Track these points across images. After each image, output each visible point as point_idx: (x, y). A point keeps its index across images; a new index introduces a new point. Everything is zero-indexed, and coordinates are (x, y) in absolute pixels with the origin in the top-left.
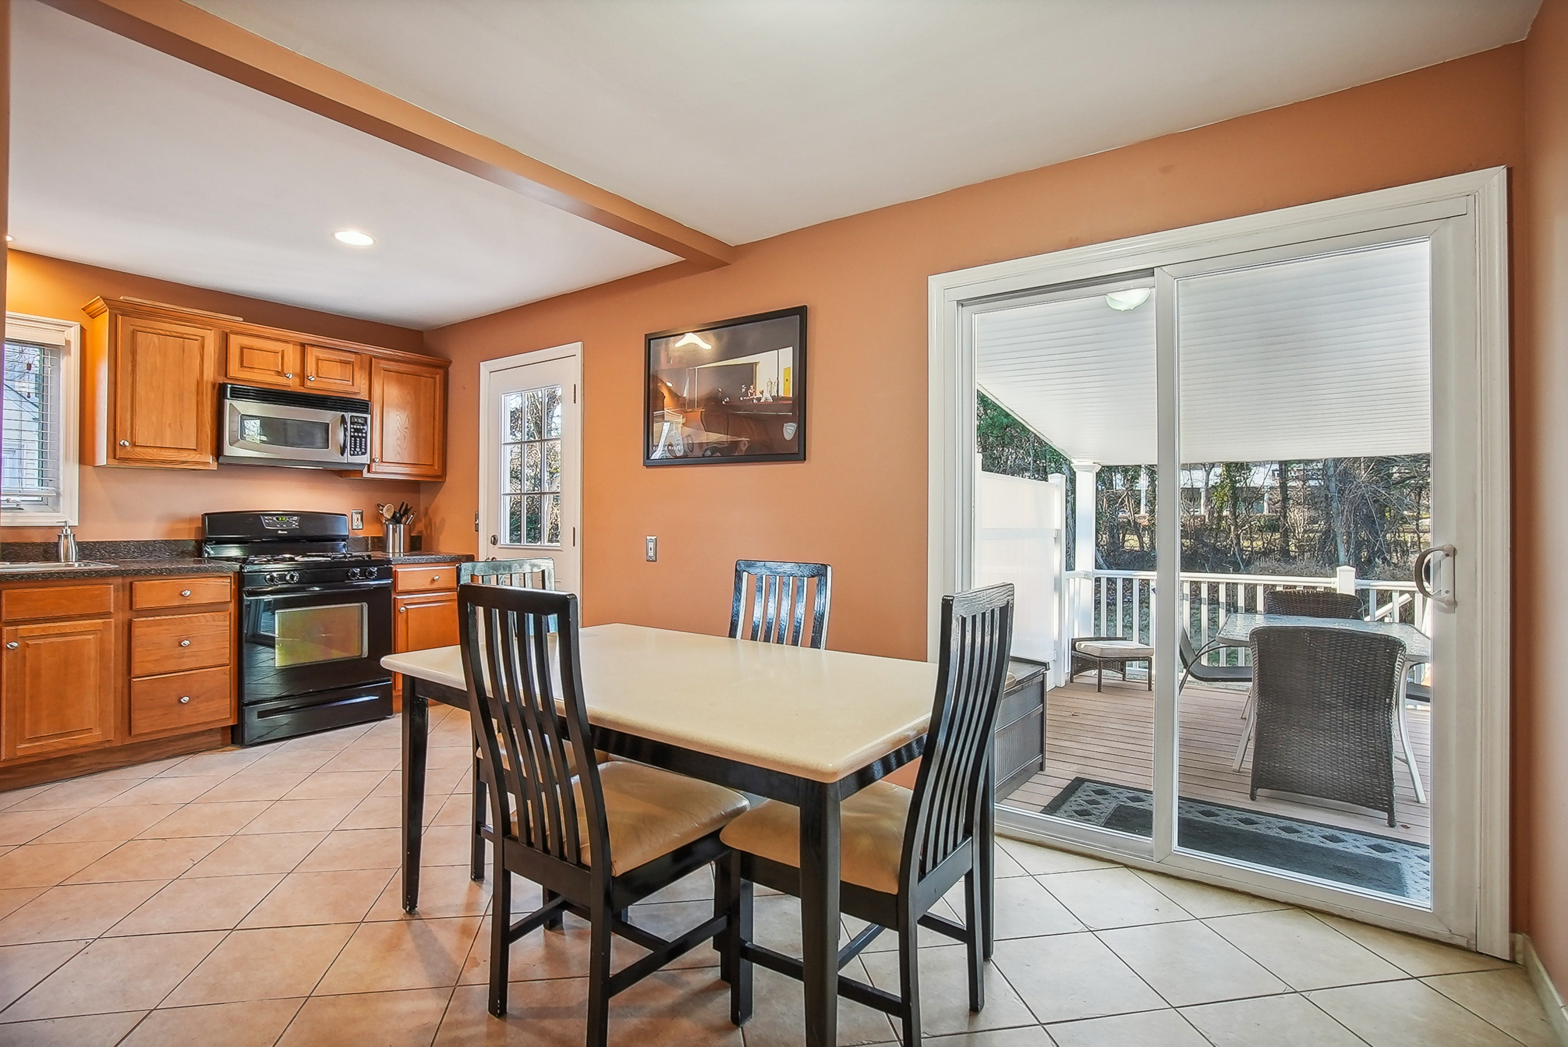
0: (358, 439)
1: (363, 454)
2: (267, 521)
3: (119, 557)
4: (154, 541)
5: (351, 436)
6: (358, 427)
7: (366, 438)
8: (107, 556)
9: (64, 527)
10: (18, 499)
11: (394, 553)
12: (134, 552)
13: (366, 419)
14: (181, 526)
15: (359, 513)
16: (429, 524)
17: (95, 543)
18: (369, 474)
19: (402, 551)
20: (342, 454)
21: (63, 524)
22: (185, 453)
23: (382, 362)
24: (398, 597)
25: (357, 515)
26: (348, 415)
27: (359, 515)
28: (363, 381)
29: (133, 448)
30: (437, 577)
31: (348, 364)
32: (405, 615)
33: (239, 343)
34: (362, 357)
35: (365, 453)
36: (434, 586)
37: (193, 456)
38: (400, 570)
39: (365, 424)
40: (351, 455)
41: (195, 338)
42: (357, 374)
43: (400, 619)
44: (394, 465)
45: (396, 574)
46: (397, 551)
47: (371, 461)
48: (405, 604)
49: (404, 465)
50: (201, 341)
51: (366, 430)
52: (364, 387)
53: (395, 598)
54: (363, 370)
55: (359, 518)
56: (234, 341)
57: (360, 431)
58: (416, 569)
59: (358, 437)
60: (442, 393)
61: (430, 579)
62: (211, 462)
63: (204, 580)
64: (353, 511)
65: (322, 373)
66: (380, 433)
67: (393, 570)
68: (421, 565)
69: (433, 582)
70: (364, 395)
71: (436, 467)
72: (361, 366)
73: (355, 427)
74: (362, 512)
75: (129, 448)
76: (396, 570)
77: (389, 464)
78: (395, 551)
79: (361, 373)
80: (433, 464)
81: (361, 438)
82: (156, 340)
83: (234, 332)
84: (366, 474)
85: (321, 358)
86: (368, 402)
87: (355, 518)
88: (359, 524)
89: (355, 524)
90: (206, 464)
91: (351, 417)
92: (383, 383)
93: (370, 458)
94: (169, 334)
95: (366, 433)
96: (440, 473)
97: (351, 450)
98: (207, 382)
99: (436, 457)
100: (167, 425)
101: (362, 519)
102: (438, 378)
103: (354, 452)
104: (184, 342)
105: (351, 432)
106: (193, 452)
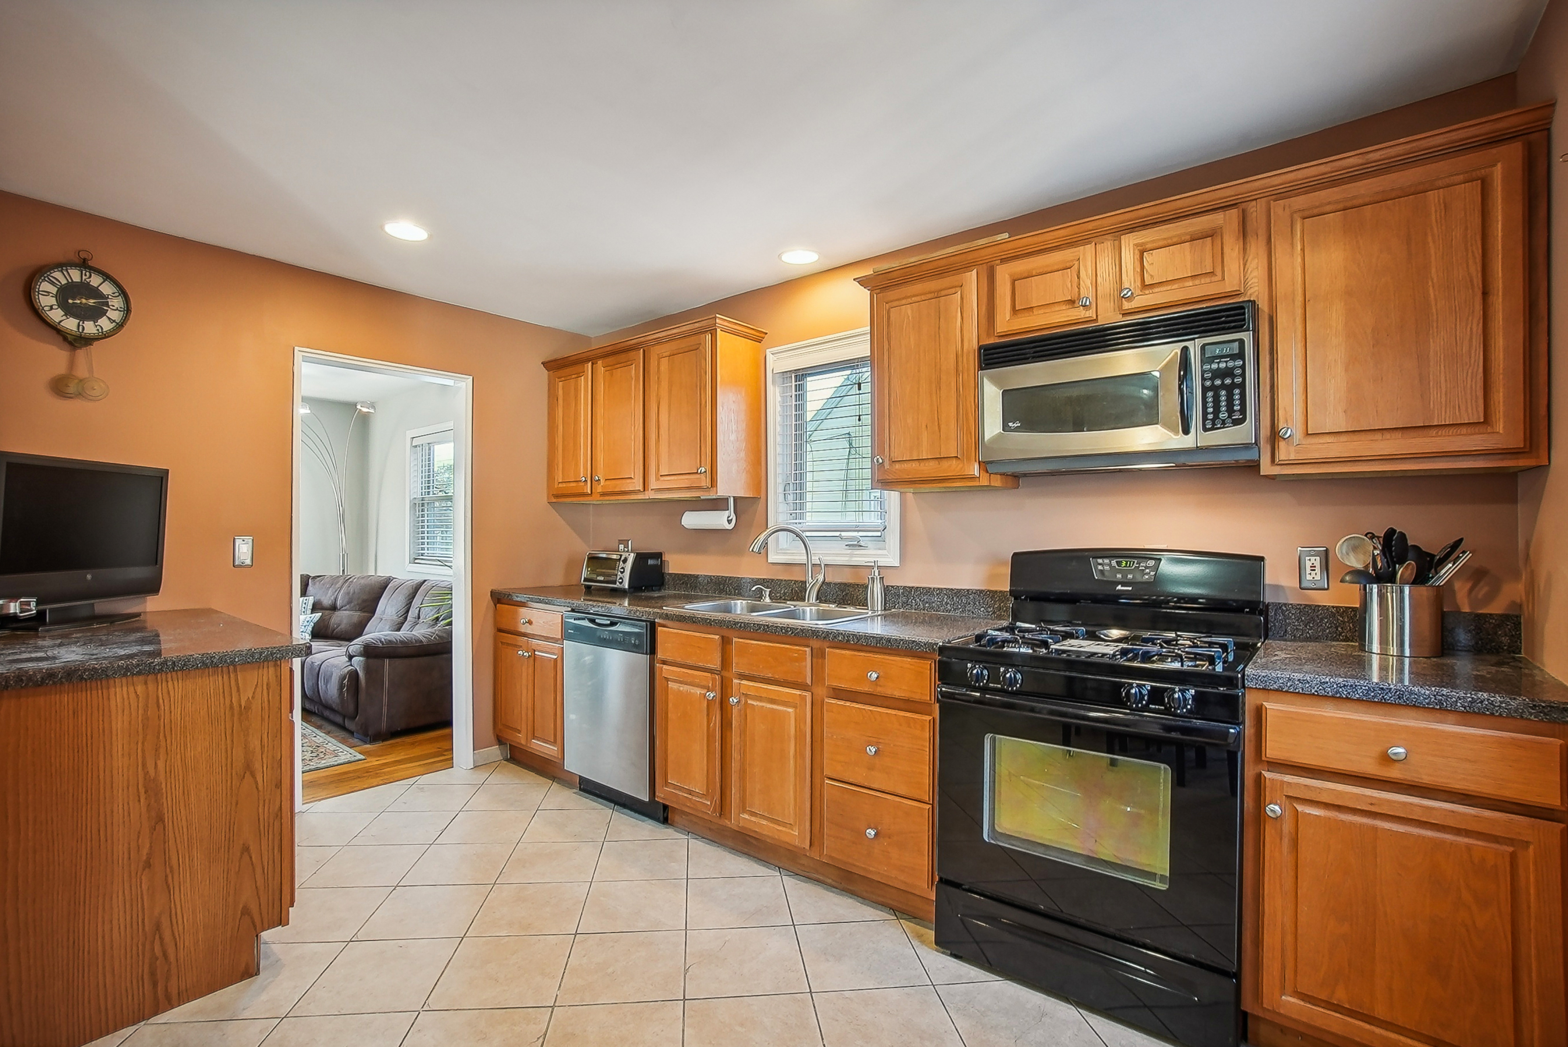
0: (1223, 393)
1: (1237, 422)
2: (1100, 567)
5: (1205, 390)
6: (1222, 365)
7: (1242, 386)
10: (857, 534)
11: (1384, 653)
13: (1241, 342)
15: (1317, 554)
16: (1531, 587)
18: (1274, 467)
19: (1408, 654)
20: (1186, 431)
21: (875, 564)
22: (945, 464)
23: (1300, 201)
24: (1267, 775)
25: (1313, 558)
26: (1194, 346)
27: (1318, 558)
28: (1252, 264)
29: (890, 465)
30: (1401, 750)
31: (1210, 237)
32: (1287, 827)
33: (1011, 276)
34: (1244, 211)
35: (1243, 420)
36: (1394, 773)
37: (952, 468)
38: (1272, 706)
39: (1241, 355)
40: (1205, 429)
41: (953, 290)
42: (1232, 251)
43: (1269, 832)
44: (1343, 438)
45: (1259, 712)
46: (1393, 650)
47: (1275, 436)
48: (1287, 797)
49: (1378, 436)
50: (959, 292)
51: (1243, 367)
52: (1252, 276)
53: (1259, 775)
54: (1252, 240)
55: (1317, 564)
56: (1003, 274)
57: (1228, 373)
58: (1330, 712)
59: (1223, 386)
60: (1518, 210)
61: (1377, 750)
62: (977, 474)
63: (898, 658)
64: (1299, 548)
65: (1152, 276)
66: (1301, 368)
67: (1251, 700)
68: (1349, 705)
69: (1386, 759)
70: (1256, 291)
71: (1500, 427)
72: (1244, 233)
73: (1215, 366)
74: (1327, 551)
75: (887, 466)
76: (1258, 702)
77: (1329, 439)
78: (1387, 650)
79: (1245, 249)
80: (1487, 420)
81: (1230, 389)
82: (909, 312)
83: (1003, 261)
84: (1266, 468)
85: (1149, 246)
86: (1263, 305)
87: (1308, 564)
88: (1318, 577)
89: (1309, 577)
90: (973, 478)
91: (1203, 348)
92: (1303, 250)
93: (1265, 432)
94: (923, 297)
95: (1243, 375)
96: (1517, 441)
97: (1205, 419)
98: (968, 353)
99: (1499, 396)
100: (924, 427)
101: (1326, 566)
102: (1498, 172)
103: (1211, 423)
104: (939, 302)
105: (1204, 379)
106: (954, 461)
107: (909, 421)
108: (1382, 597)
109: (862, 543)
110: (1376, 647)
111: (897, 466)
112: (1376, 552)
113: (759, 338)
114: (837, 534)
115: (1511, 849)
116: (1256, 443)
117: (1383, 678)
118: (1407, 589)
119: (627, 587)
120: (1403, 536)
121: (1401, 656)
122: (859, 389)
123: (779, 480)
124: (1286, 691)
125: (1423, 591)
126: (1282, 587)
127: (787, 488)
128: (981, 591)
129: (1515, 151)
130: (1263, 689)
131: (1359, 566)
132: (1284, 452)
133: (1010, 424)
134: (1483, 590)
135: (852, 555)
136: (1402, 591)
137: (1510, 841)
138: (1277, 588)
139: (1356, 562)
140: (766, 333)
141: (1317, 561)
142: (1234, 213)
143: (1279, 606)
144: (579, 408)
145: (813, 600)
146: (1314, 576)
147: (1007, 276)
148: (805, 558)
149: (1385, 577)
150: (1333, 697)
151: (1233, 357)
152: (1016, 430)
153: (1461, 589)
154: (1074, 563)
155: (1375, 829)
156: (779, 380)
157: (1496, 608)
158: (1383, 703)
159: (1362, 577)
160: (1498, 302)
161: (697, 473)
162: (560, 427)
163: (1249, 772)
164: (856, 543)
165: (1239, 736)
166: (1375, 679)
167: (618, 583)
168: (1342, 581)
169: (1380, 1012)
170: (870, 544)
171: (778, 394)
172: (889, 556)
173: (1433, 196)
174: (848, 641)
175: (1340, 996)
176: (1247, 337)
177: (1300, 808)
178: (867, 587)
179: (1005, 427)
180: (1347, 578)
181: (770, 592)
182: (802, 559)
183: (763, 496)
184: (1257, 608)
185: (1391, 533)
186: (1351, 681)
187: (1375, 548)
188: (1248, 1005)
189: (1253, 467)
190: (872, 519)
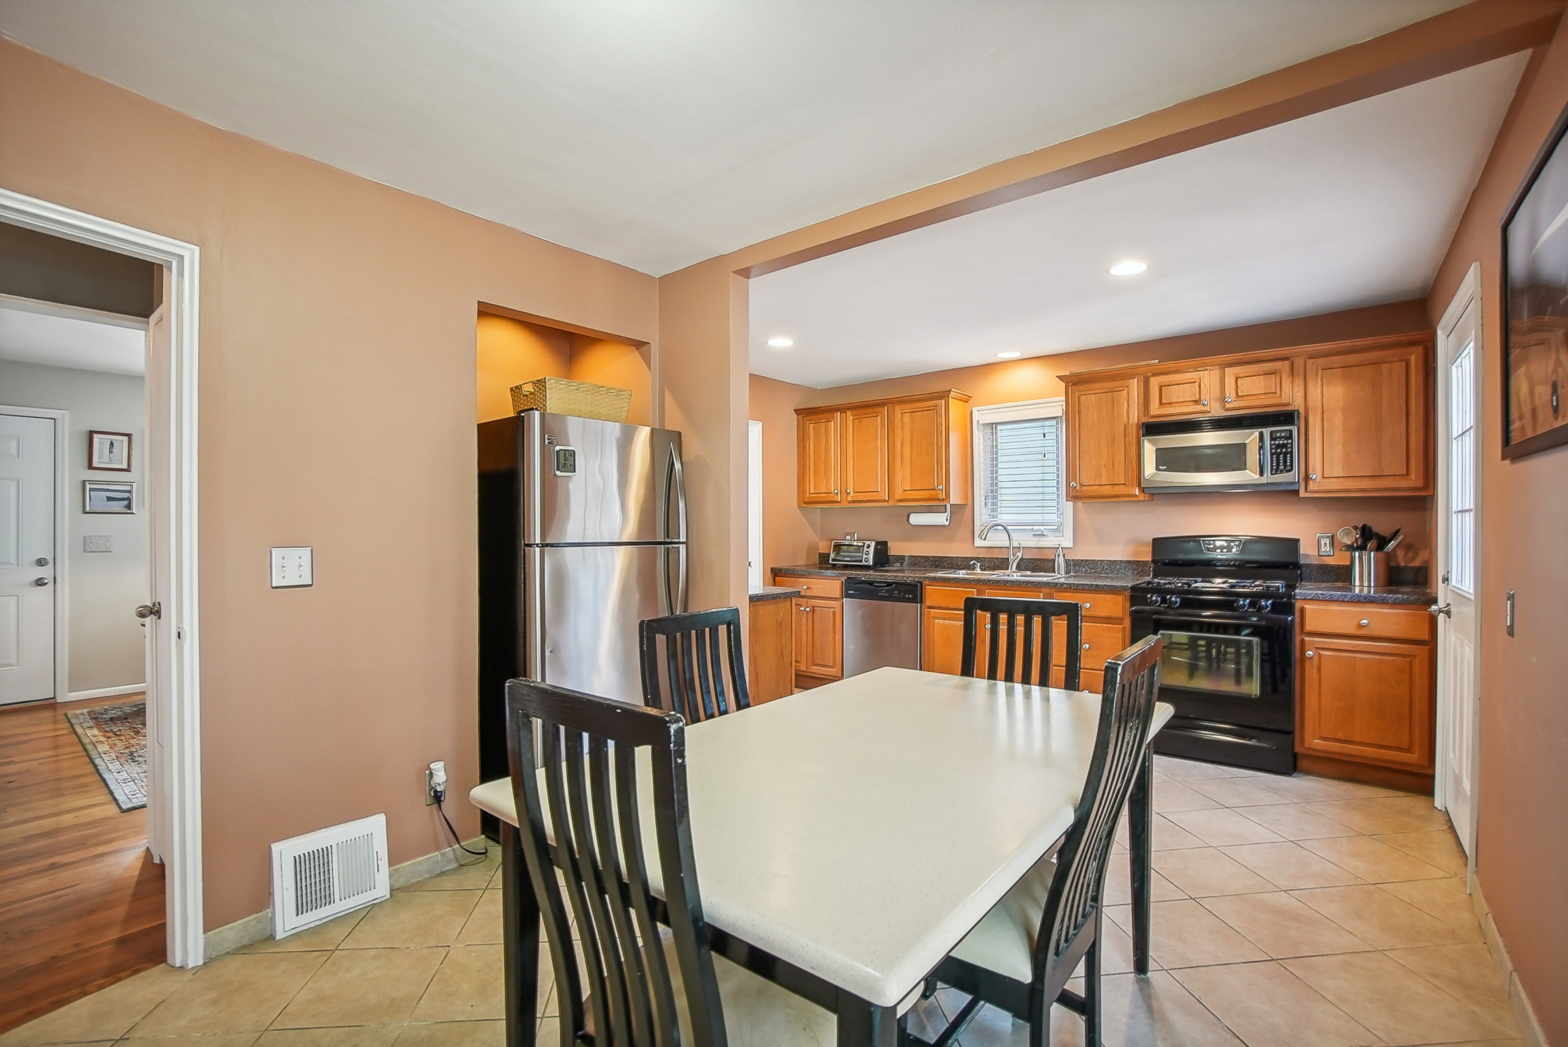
0: (1281, 456)
1: (1288, 471)
2: (1206, 546)
3: (1097, 572)
4: (1121, 561)
5: (1272, 454)
6: (1281, 442)
7: (1291, 453)
8: (1089, 571)
9: (1058, 548)
10: (1042, 528)
11: (1361, 585)
12: (1106, 569)
13: (1291, 431)
14: (1143, 548)
15: (1328, 537)
17: (1082, 561)
18: (1306, 494)
19: (1372, 585)
20: (1262, 474)
21: (1058, 546)
22: (1117, 488)
23: (1321, 361)
24: (1306, 639)
25: (1325, 540)
26: (1267, 431)
27: (1328, 540)
28: (1296, 389)
29: (1081, 487)
30: (1366, 621)
31: (1273, 373)
32: (1316, 661)
33: (1159, 383)
34: (1292, 362)
35: (1291, 470)
36: (1363, 632)
37: (1123, 490)
38: (1308, 607)
39: (1291, 437)
40: (1272, 474)
41: (1122, 389)
42: (1286, 383)
43: (1307, 664)
44: (1342, 479)
45: (1302, 610)
46: (1366, 584)
47: (1307, 478)
48: (1316, 648)
49: (1358, 479)
50: (1126, 390)
51: (1292, 443)
52: (1297, 395)
53: (1303, 639)
54: (1296, 377)
55: (1328, 542)
56: (1154, 382)
57: (1284, 446)
58: (1335, 607)
59: (1281, 453)
60: (1421, 378)
61: (1357, 622)
62: (1137, 494)
63: (1102, 595)
64: (1318, 535)
65: (1242, 392)
66: (1321, 443)
67: (1298, 605)
68: (1343, 604)
69: (1361, 626)
70: (1298, 404)
71: (1413, 477)
72: (1292, 372)
73: (1277, 442)
74: (1333, 536)
75: (1078, 488)
76: (1302, 606)
77: (1335, 480)
78: (1363, 584)
79: (1292, 381)
80: (1408, 473)
81: (1285, 454)
82: (1093, 399)
83: (1154, 375)
84: (1302, 494)
85: (1241, 375)
86: (1302, 411)
87: (1323, 543)
88: (1328, 550)
89: (1323, 550)
90: (1135, 496)
91: (1271, 433)
92: (1322, 385)
93: (1302, 475)
94: (1103, 391)
95: (1292, 447)
96: (1420, 484)
97: (1272, 469)
98: (1132, 425)
99: (1413, 463)
100: (1103, 466)
101: (1332, 544)
102: (1413, 358)
103: (1276, 471)
104: (1113, 395)
105: (1271, 449)
106: (1123, 486)
107: (1094, 462)
108: (1361, 558)
109: (1044, 533)
110: (1357, 583)
111: (1085, 488)
112: (1358, 536)
113: (966, 400)
114: (1030, 527)
115: (1409, 659)
116: (1298, 482)
117: (1361, 591)
118: (1372, 554)
119: (871, 564)
120: (1370, 529)
121: (1369, 586)
122: (1044, 437)
123: (983, 493)
124: (1315, 600)
125: (1380, 554)
126: (1309, 555)
127: (987, 498)
128: (1130, 561)
129: (1419, 350)
130: (1304, 599)
131: (1349, 543)
132: (1311, 487)
133: (1160, 467)
134: (1410, 555)
135: (1038, 541)
136: (1370, 555)
137: (1409, 656)
138: (1306, 555)
139: (1348, 541)
140: (971, 397)
141: (1328, 541)
142: (1287, 363)
143: (1308, 566)
144: (829, 443)
145: (1014, 569)
146: (1326, 548)
147: (1156, 384)
148: (1008, 543)
149: (1362, 548)
150: (1336, 601)
151: (1287, 438)
152: (1164, 470)
153: (1400, 554)
154: (1192, 543)
155: (1355, 657)
156: (981, 428)
157: (1417, 563)
158: (1358, 602)
159: (1351, 548)
160: (1412, 418)
161: (935, 489)
162: (812, 455)
163: (1298, 639)
164: (1040, 533)
165: (1293, 620)
166: (1357, 591)
167: (863, 561)
168: (1341, 550)
169: (1357, 738)
170: (1049, 534)
171: (981, 437)
172: (1067, 541)
173: (1384, 366)
174: (1071, 587)
175: (1340, 735)
176: (1294, 429)
177: (1321, 652)
178: (1054, 560)
179: (1158, 469)
180: (1344, 549)
181: (980, 565)
182: (1007, 544)
183: (970, 503)
184: (1297, 566)
185: (1364, 527)
186: (1344, 593)
187: (1357, 534)
188: (1297, 749)
189: (1297, 492)
190: (1054, 518)
